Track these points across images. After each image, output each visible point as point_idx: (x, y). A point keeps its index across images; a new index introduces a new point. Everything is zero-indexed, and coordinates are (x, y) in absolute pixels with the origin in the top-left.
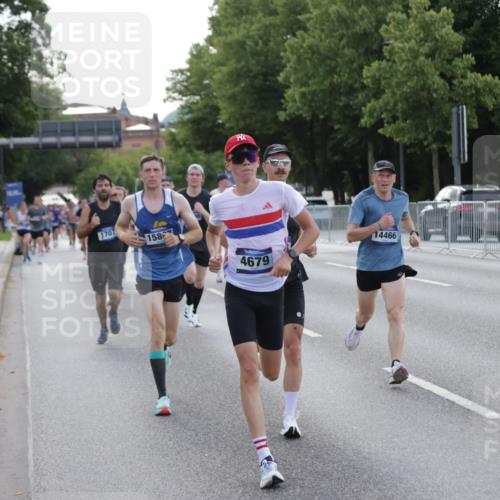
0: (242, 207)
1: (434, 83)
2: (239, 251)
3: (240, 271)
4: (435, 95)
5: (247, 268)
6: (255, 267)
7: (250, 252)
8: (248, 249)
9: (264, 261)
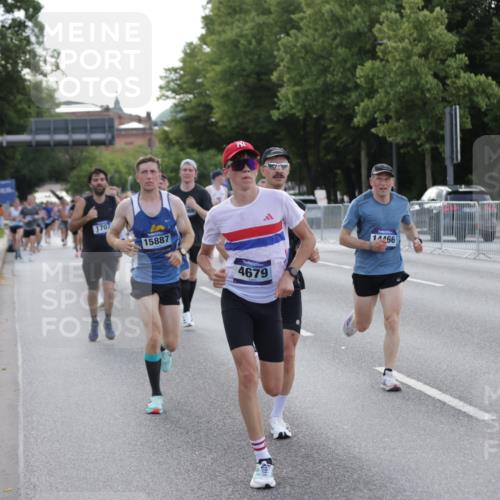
1: (427, 82)
2: (238, 261)
3: (237, 281)
4: (428, 95)
6: (253, 278)
8: (247, 260)
9: (262, 273)
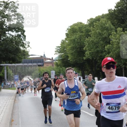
0: (109, 87)
2: (108, 104)
3: (108, 112)
5: (111, 111)
6: (114, 111)
7: (112, 104)
8: (111, 103)
9: (118, 108)
